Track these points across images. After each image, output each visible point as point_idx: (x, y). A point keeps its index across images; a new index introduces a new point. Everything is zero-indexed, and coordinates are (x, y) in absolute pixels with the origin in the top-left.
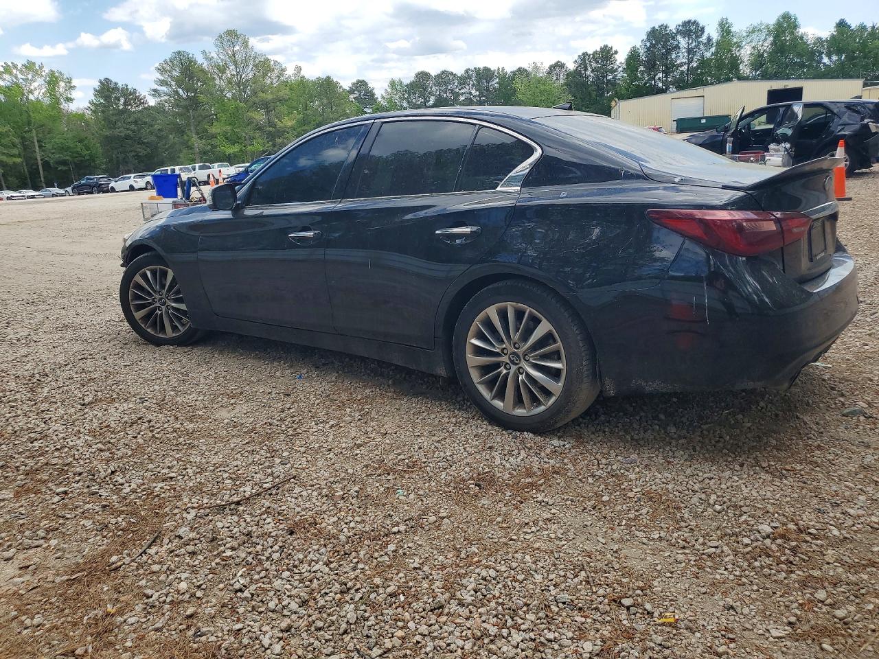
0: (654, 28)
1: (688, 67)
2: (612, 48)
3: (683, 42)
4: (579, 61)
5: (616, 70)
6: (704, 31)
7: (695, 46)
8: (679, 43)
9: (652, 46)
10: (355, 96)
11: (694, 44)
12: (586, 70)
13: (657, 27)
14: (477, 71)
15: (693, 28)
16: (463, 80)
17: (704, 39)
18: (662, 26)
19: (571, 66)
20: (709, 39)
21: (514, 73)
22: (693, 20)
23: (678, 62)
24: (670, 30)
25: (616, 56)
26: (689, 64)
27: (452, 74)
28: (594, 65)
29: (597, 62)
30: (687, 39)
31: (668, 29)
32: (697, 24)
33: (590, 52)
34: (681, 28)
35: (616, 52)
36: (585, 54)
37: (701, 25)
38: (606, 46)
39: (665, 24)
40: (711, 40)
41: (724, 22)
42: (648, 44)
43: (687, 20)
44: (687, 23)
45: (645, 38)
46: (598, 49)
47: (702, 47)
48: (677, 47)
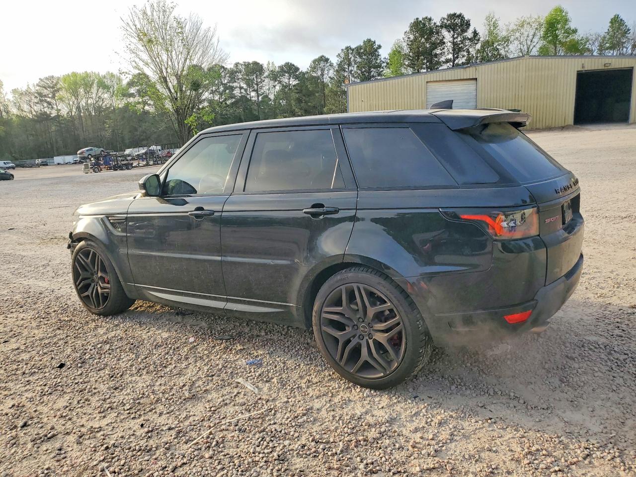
0: (417, 19)
1: (453, 63)
2: (375, 42)
3: (447, 36)
4: (342, 55)
5: (380, 66)
6: (469, 25)
7: (460, 41)
8: (443, 37)
9: (416, 39)
10: (137, 88)
11: (459, 39)
12: (349, 65)
13: (420, 19)
14: (247, 65)
15: (458, 21)
16: (233, 74)
17: (469, 34)
18: (426, 18)
19: (335, 60)
20: (475, 33)
21: (281, 67)
22: (458, 13)
23: (443, 59)
24: (435, 23)
25: (380, 51)
26: (454, 60)
27: (223, 67)
28: (359, 60)
29: (361, 57)
30: (452, 32)
31: (433, 22)
32: (463, 17)
33: (353, 47)
34: (445, 21)
35: (380, 47)
36: (348, 48)
37: (466, 19)
38: (369, 41)
39: (429, 17)
40: (477, 34)
41: (492, 15)
42: (412, 37)
43: (452, 13)
44: (453, 16)
45: (408, 29)
46: (362, 44)
47: (467, 43)
48: (442, 43)
